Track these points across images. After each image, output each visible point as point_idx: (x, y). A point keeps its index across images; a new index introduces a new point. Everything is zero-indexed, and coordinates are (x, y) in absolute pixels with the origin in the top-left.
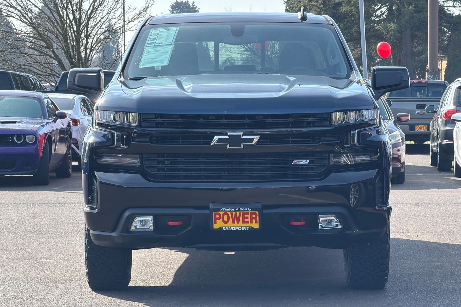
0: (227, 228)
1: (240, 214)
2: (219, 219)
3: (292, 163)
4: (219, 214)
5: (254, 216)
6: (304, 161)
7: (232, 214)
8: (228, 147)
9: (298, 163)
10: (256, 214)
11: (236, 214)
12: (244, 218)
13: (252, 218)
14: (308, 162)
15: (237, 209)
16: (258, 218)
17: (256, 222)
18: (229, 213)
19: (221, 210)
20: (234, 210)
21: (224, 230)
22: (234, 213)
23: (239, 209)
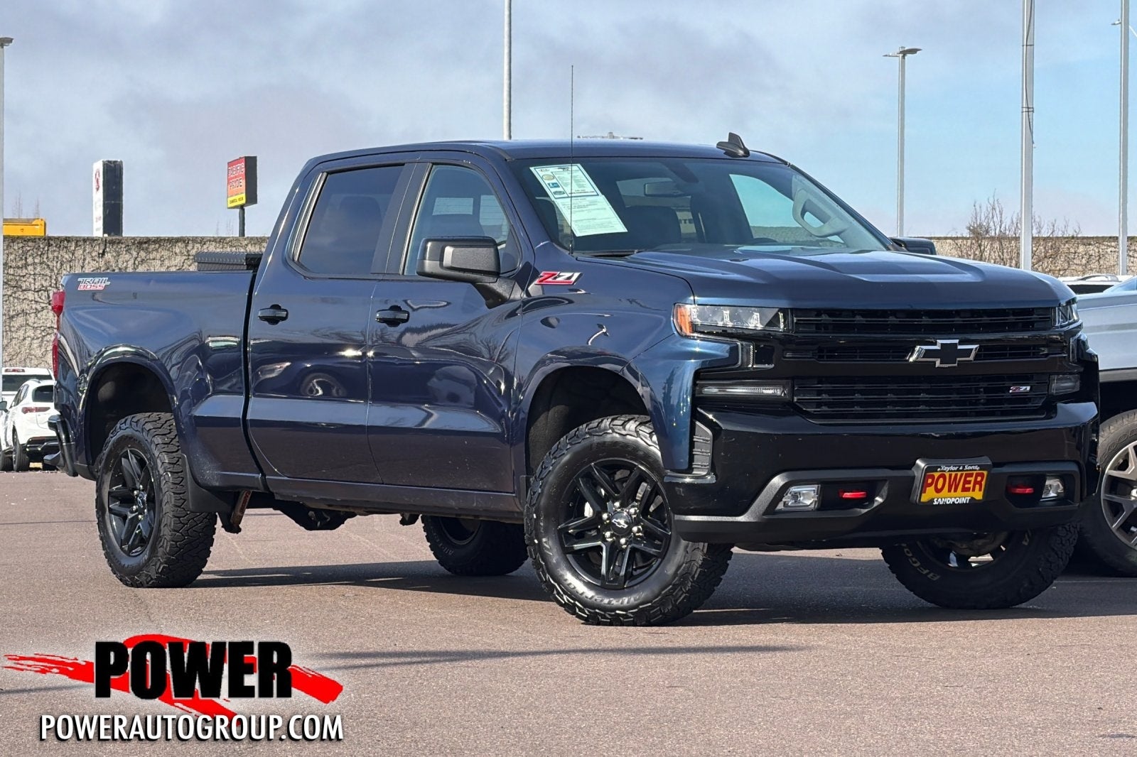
0: (940, 500)
1: (962, 475)
2: (930, 485)
3: (1011, 391)
4: (933, 477)
5: (979, 479)
6: (1024, 388)
7: (950, 476)
8: (938, 364)
9: (1017, 391)
10: (982, 475)
11: (956, 475)
12: (966, 482)
13: (976, 482)
14: (1028, 388)
15: (961, 468)
16: (983, 483)
17: (980, 490)
18: (947, 475)
19: (939, 469)
20: (956, 469)
21: (935, 503)
22: (953, 474)
23: (964, 467)
